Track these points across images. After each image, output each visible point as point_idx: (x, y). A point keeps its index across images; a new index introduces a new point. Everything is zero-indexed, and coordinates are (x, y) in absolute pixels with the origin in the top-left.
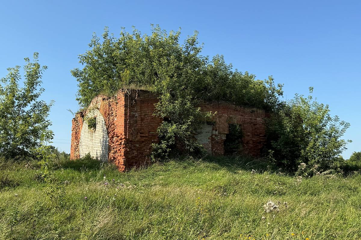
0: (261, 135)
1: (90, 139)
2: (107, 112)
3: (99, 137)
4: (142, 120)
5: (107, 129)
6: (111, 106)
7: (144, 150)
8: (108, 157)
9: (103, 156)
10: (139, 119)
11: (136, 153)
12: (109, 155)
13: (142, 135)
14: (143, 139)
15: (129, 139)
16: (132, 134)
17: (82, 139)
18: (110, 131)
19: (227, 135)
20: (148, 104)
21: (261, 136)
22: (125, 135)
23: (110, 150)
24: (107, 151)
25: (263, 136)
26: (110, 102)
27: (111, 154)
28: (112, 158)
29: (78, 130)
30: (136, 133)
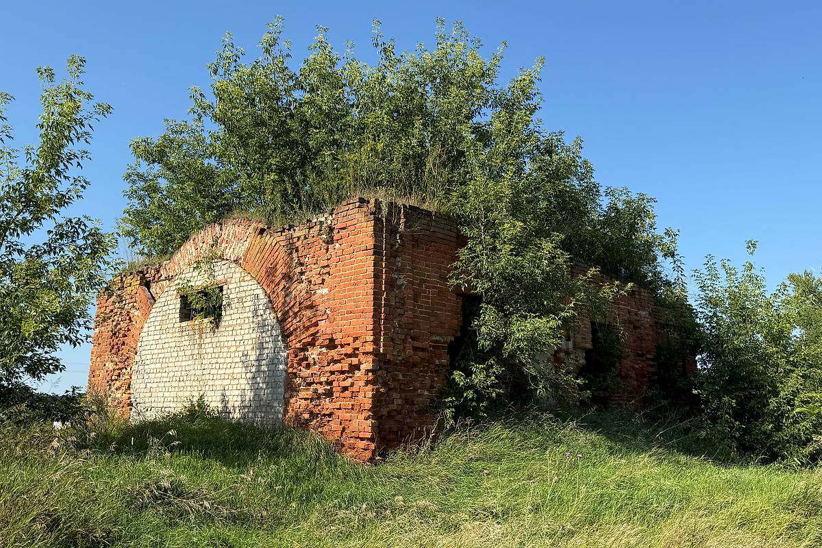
0: (649, 356)
1: (188, 353)
2: (281, 270)
3: (237, 347)
4: (416, 297)
5: (281, 321)
6: (297, 251)
7: (415, 390)
8: (286, 411)
9: (259, 405)
10: (410, 293)
11: (400, 401)
12: (287, 403)
13: (417, 344)
14: (416, 358)
15: (384, 354)
16: (392, 340)
17: (143, 353)
18: (295, 330)
19: (588, 351)
20: (428, 250)
21: (647, 359)
22: (376, 342)
23: (291, 389)
24: (281, 390)
25: (651, 359)
26: (295, 240)
27: (299, 403)
28: (306, 416)
29: (123, 325)
30: (403, 337)
